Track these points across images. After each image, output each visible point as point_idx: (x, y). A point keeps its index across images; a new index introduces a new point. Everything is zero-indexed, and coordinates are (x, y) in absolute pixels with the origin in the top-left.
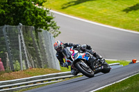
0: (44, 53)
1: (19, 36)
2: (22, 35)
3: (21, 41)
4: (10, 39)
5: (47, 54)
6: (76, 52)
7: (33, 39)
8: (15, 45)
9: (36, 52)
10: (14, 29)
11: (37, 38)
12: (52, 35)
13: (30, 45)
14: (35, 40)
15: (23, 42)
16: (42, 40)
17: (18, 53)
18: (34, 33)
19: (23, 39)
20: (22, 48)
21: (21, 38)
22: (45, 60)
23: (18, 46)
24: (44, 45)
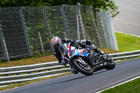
0: (102, 33)
1: (77, 16)
2: (80, 15)
3: (79, 21)
4: (68, 18)
5: (105, 34)
6: (73, 48)
7: (91, 18)
8: (73, 24)
9: (94, 32)
10: (72, 9)
11: (95, 18)
12: (111, 15)
13: (88, 25)
14: (94, 19)
15: (81, 22)
16: (100, 20)
17: (76, 33)
18: (92, 13)
19: (81, 18)
20: (80, 28)
21: (79, 17)
22: (103, 40)
23: (76, 25)
24: (102, 25)
